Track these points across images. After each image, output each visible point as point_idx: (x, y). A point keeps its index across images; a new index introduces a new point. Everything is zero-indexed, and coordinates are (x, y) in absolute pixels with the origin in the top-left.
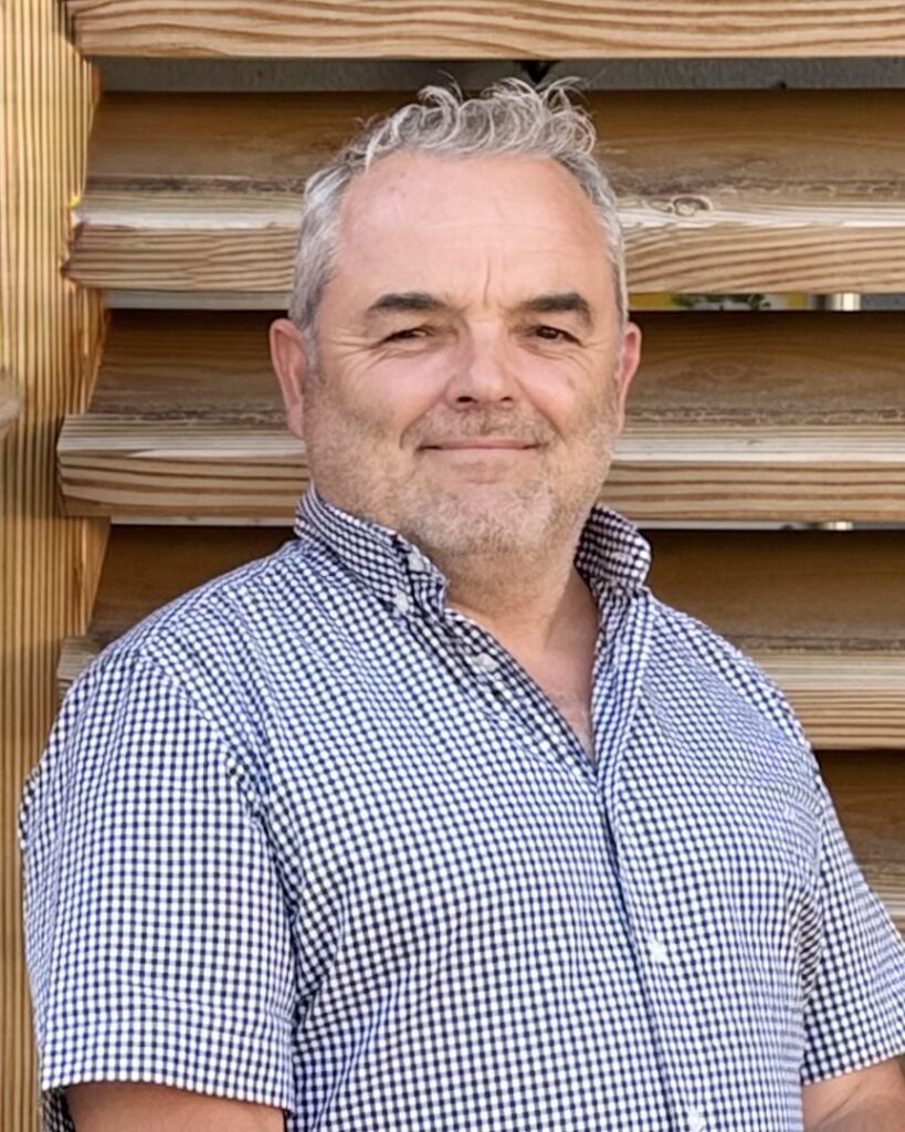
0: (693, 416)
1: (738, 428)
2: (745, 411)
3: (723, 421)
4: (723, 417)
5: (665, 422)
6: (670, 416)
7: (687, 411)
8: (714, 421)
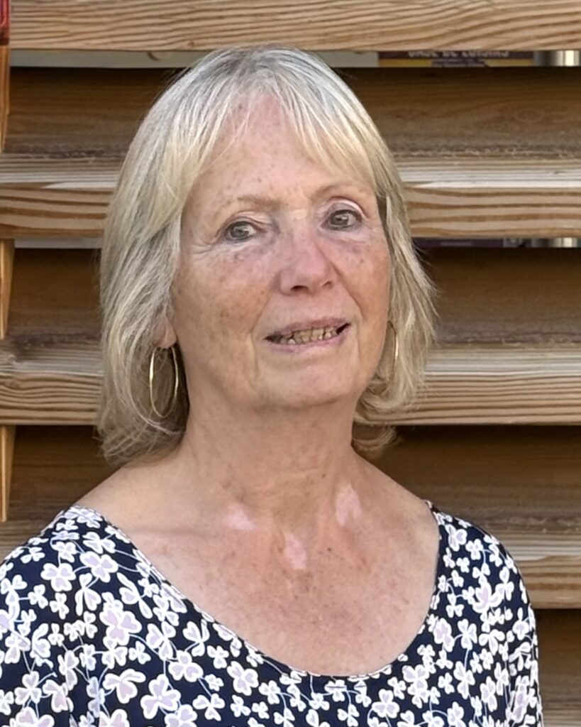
0: (506, 151)
1: (545, 161)
2: (549, 148)
3: (532, 156)
4: (531, 152)
5: (484, 156)
6: (488, 151)
7: (501, 148)
8: (524, 155)
